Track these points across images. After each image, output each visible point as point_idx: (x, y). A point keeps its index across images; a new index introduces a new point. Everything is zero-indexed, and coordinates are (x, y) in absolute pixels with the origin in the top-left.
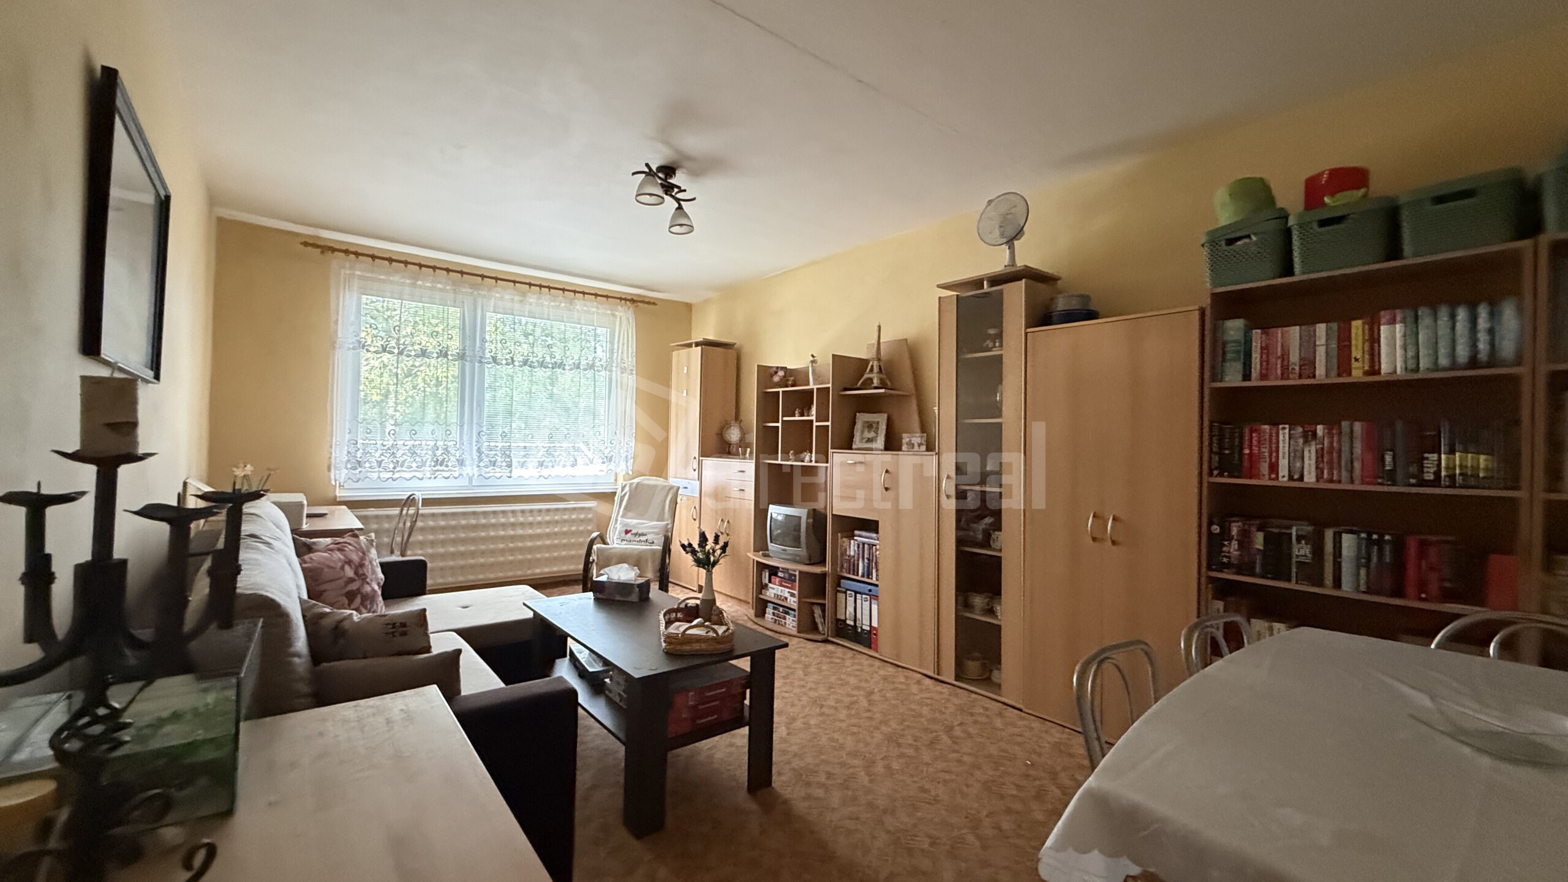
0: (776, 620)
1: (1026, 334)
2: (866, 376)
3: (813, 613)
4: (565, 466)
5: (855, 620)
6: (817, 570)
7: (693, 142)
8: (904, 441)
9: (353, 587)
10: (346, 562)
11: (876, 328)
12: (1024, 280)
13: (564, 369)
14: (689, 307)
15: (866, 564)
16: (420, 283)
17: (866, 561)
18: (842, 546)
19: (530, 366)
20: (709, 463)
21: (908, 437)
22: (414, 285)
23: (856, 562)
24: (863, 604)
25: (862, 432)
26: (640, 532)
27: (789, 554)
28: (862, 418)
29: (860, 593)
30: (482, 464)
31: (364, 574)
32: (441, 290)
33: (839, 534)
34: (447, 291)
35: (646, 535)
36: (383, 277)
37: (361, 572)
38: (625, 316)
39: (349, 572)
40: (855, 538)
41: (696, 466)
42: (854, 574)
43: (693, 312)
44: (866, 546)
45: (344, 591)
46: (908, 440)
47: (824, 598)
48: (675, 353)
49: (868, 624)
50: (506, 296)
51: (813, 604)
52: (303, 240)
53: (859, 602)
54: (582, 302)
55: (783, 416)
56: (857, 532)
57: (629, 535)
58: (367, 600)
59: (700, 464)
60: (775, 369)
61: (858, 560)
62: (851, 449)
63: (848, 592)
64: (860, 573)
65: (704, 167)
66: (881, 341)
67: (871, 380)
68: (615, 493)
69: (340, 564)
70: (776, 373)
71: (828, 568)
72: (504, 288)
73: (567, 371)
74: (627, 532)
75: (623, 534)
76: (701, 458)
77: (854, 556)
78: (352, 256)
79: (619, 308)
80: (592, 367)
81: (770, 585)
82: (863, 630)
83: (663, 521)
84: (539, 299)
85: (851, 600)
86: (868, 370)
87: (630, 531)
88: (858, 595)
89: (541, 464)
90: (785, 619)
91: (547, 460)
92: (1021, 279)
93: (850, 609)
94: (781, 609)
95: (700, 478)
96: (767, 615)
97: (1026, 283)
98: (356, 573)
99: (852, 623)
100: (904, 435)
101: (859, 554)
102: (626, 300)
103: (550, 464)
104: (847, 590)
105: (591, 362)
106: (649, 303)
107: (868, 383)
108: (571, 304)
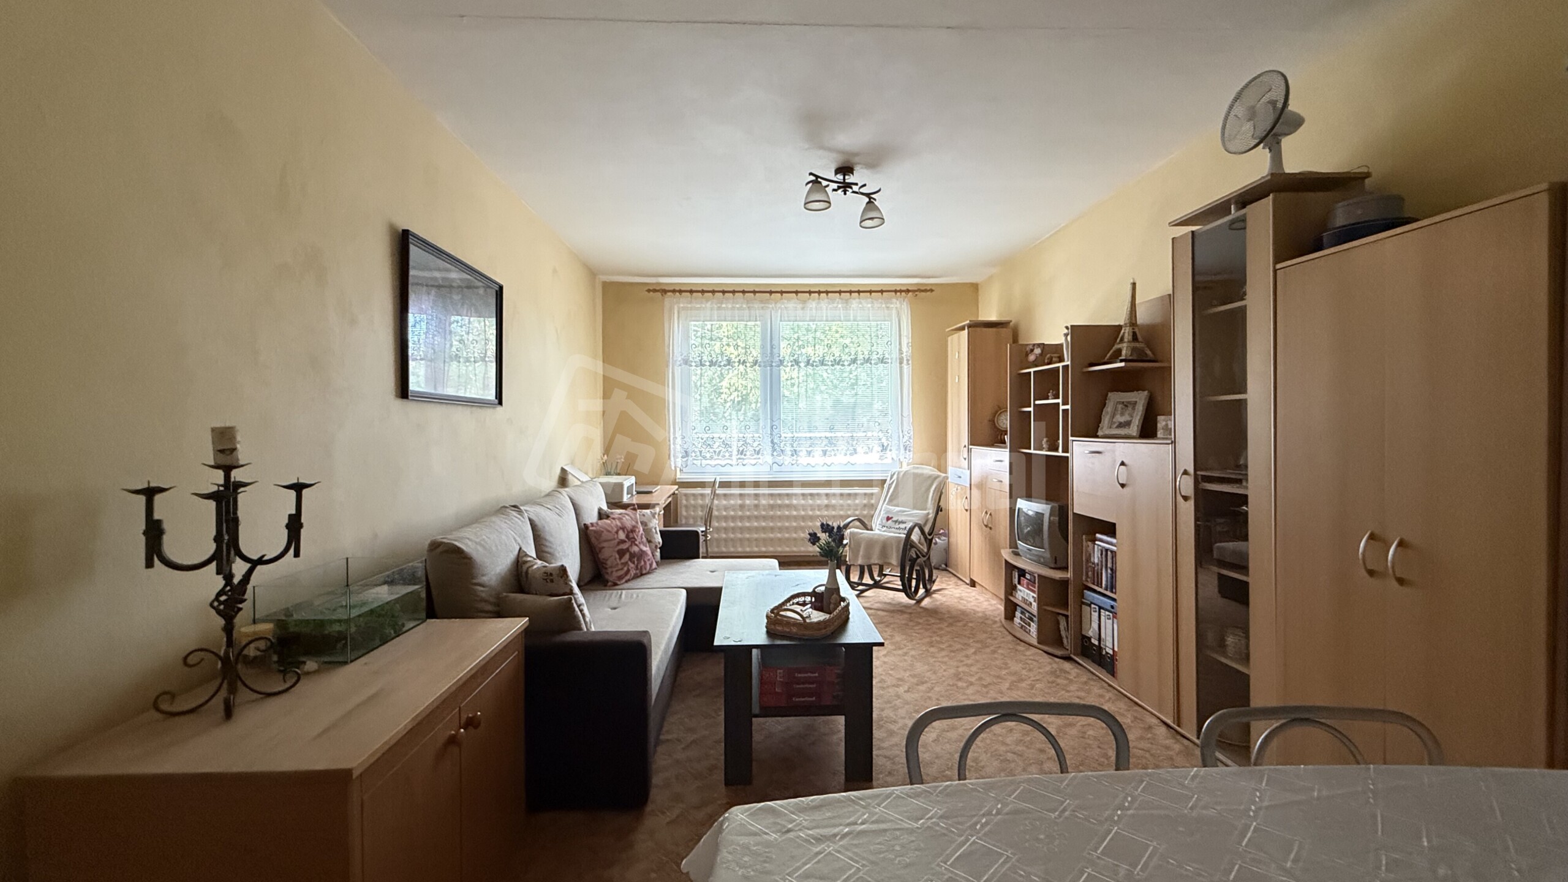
0: (1022, 626)
1: (1275, 271)
2: (1116, 346)
3: (1058, 623)
4: (846, 455)
5: (1099, 640)
6: (1058, 575)
7: (848, 139)
8: (1159, 426)
9: (624, 546)
10: (621, 528)
11: (1129, 287)
12: (1271, 195)
13: (843, 365)
14: (975, 287)
15: (1109, 575)
16: (724, 306)
17: (1109, 571)
18: (1087, 551)
19: (813, 366)
20: (977, 450)
21: (1164, 420)
22: (719, 308)
23: (1100, 571)
24: (1107, 624)
25: (1113, 416)
26: (900, 519)
27: (1034, 555)
28: (1114, 397)
29: (1103, 609)
30: (775, 453)
31: (634, 538)
32: (738, 309)
33: (1084, 537)
34: (744, 309)
35: (905, 523)
36: (699, 306)
37: (631, 535)
38: (902, 308)
39: (622, 535)
40: (1097, 542)
41: (966, 456)
42: (1098, 586)
43: (980, 292)
44: (1109, 553)
45: (617, 549)
46: (1164, 423)
47: (1067, 609)
48: (949, 338)
49: (1111, 647)
50: (791, 304)
51: (1059, 614)
52: (647, 288)
53: (1103, 618)
54: (857, 300)
55: (1034, 401)
56: (1098, 536)
57: (890, 521)
58: (634, 557)
59: (969, 451)
60: (1031, 347)
61: (1102, 570)
62: (1097, 437)
63: (1093, 606)
64: (1104, 586)
65: (876, 159)
66: (1137, 302)
67: (1119, 351)
68: (886, 480)
69: (615, 529)
70: (1032, 351)
71: (1069, 575)
72: (789, 300)
73: (846, 367)
74: (888, 519)
75: (885, 521)
76: (970, 447)
77: (1098, 565)
78: (678, 294)
79: (894, 300)
80: (868, 361)
81: (1019, 587)
82: (1107, 653)
83: (925, 510)
84: (818, 303)
85: (1095, 615)
86: (1118, 340)
87: (892, 518)
88: (1102, 611)
89: (825, 453)
90: (1030, 626)
91: (829, 449)
92: (1269, 195)
93: (1095, 625)
94: (1027, 615)
95: (970, 468)
96: (1015, 619)
97: (1274, 201)
98: (627, 536)
99: (1096, 643)
100: (1160, 418)
101: (1102, 562)
102: (901, 291)
103: (833, 453)
104: (1092, 603)
105: (867, 357)
106: (925, 291)
107: (1116, 356)
108: (847, 303)
